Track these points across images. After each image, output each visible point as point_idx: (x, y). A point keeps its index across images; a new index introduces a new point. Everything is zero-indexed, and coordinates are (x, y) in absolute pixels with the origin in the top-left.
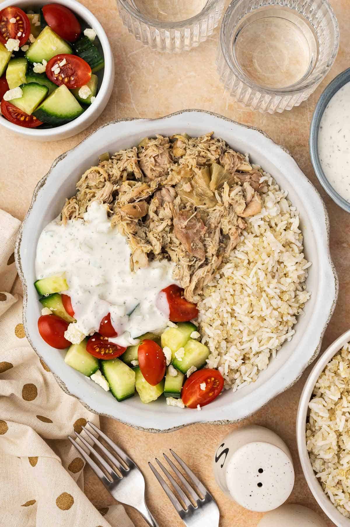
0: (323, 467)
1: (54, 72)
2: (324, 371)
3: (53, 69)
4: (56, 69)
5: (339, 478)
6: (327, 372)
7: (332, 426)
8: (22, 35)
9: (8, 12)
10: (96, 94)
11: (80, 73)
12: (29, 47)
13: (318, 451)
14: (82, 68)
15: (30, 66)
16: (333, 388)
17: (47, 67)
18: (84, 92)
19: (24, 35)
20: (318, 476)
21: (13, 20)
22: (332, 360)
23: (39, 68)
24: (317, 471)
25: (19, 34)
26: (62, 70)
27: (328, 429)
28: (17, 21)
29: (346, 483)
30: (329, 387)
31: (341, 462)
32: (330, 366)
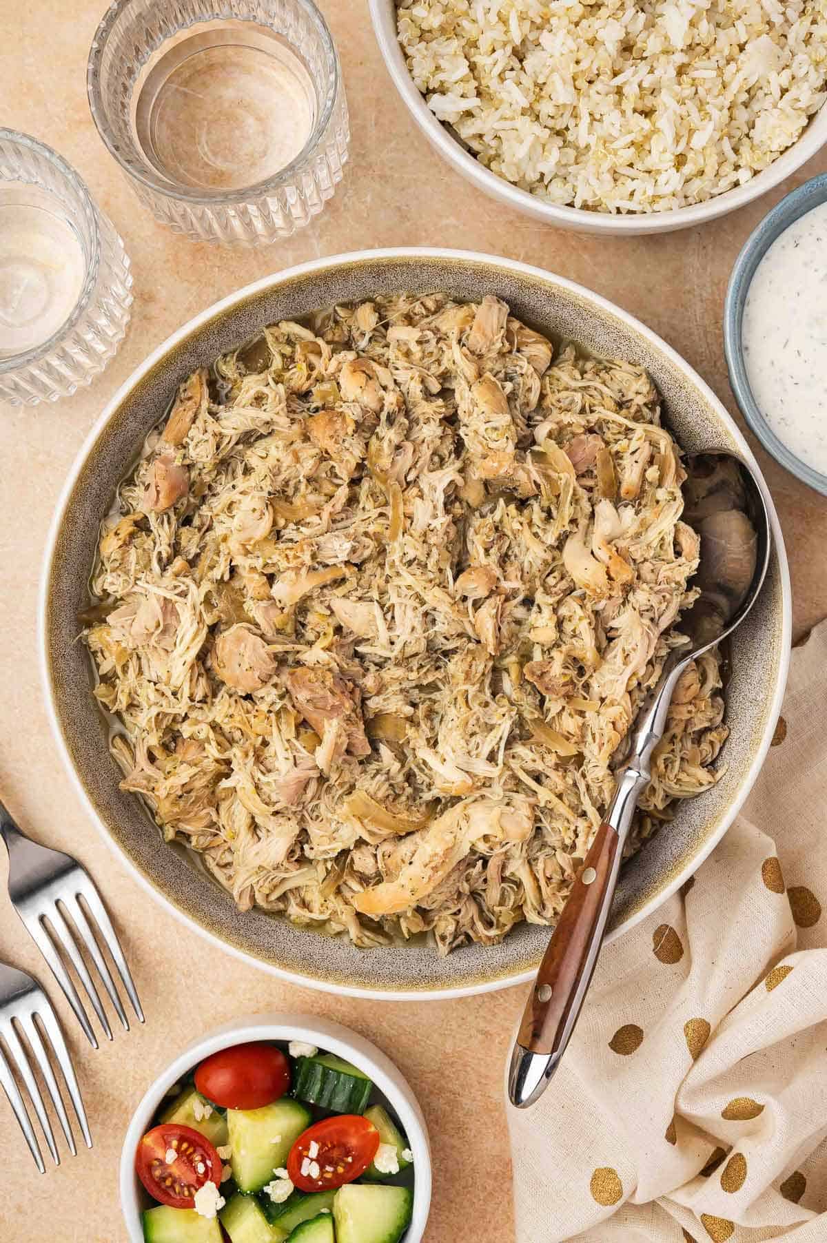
0: (569, 186)
1: (309, 1175)
2: (406, 56)
3: (304, 1172)
4: (311, 1169)
5: (606, 166)
6: (410, 51)
7: (509, 114)
8: (206, 1166)
9: (149, 1147)
10: (405, 1143)
11: (353, 1141)
12: (231, 1166)
13: (534, 171)
14: (352, 1130)
15: (262, 1199)
16: (444, 64)
17: (292, 1177)
18: (386, 1162)
19: (209, 1163)
20: (578, 203)
21: (170, 1156)
22: (397, 28)
23: (280, 1191)
24: (569, 202)
25: (201, 1169)
26: (322, 1160)
27: (508, 124)
28: (178, 1150)
29: (621, 161)
30: (438, 68)
31: (582, 144)
32: (403, 38)
